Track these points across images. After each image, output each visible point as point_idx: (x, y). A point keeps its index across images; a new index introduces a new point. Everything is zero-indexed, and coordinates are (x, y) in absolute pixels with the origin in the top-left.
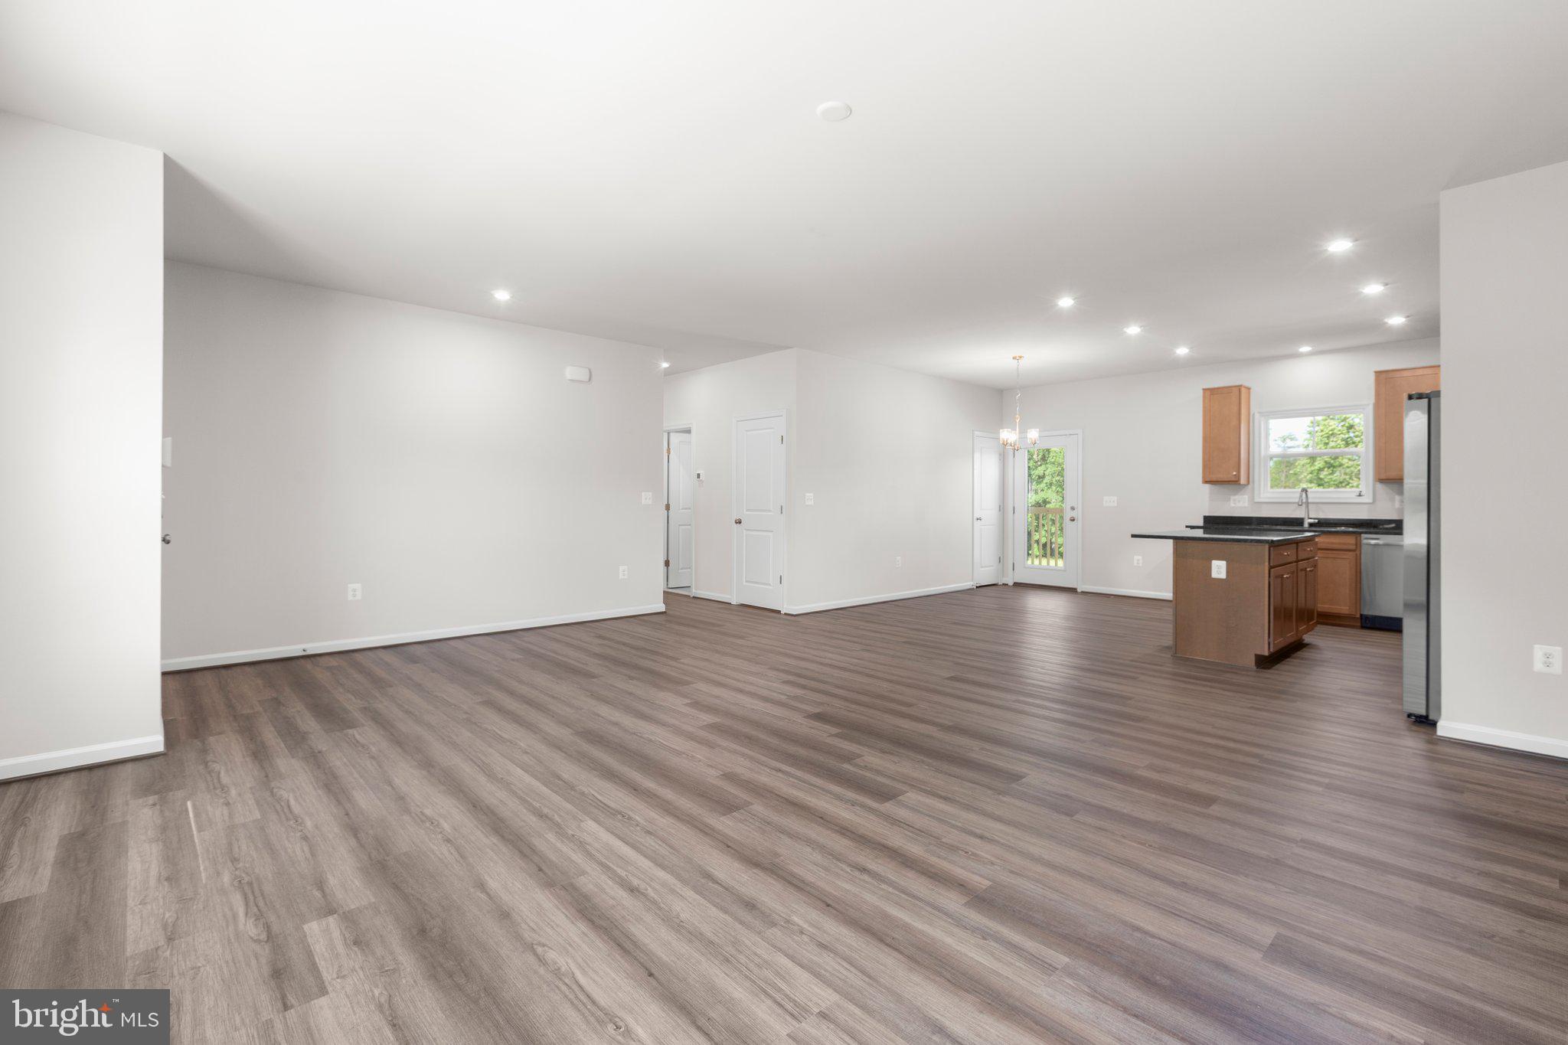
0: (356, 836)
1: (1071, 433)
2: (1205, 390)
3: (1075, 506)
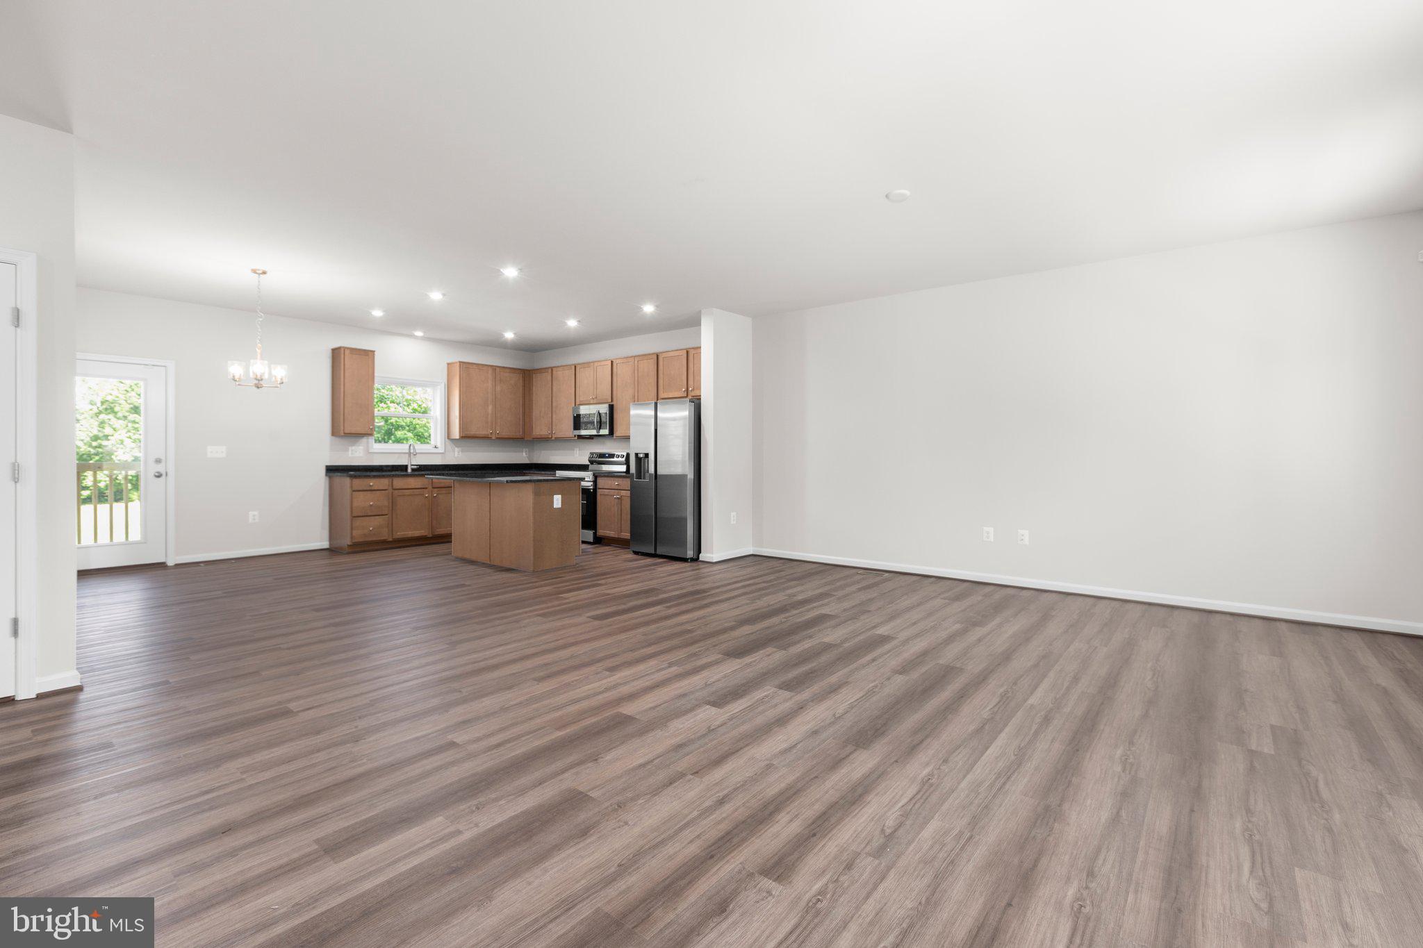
0: (1199, 786)
1: (155, 363)
2: (345, 348)
3: (162, 458)
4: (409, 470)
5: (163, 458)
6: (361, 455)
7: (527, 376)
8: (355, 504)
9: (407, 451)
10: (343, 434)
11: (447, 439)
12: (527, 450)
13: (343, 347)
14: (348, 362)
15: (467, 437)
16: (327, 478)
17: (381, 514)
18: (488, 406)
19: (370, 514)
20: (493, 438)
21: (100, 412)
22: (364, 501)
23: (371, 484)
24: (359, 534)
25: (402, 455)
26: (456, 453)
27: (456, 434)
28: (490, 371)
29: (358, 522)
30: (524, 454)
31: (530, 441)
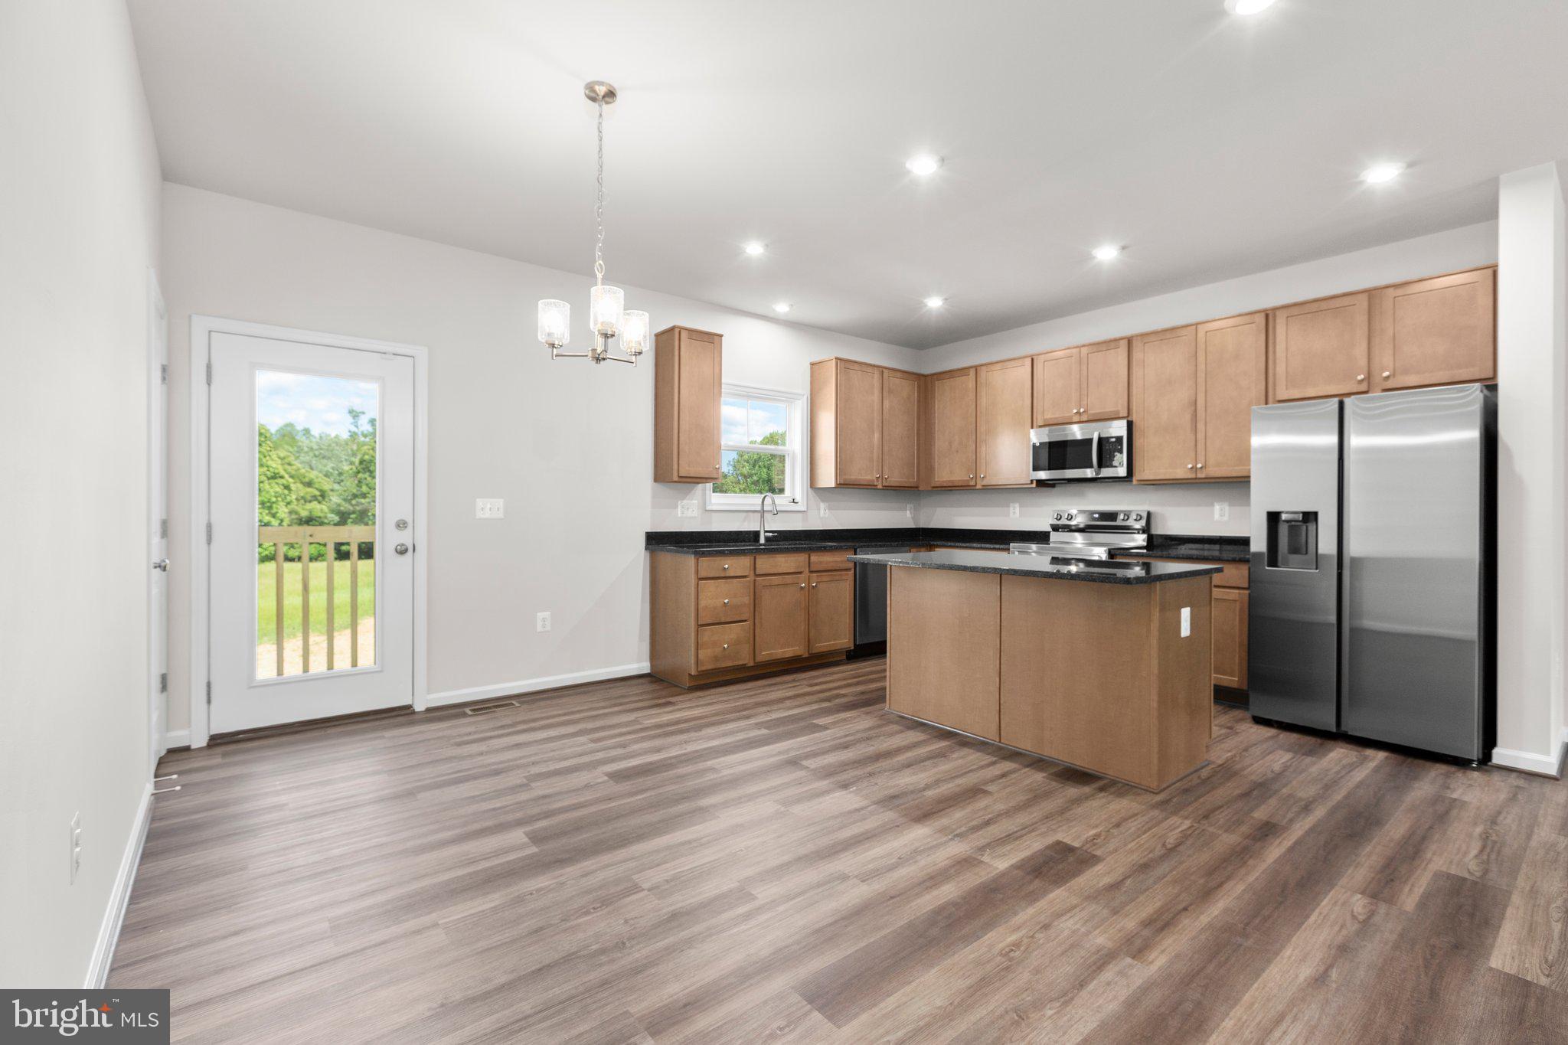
1: (398, 351)
2: (681, 329)
3: (407, 520)
4: (762, 540)
5: (409, 520)
6: (695, 514)
7: (925, 385)
8: (703, 603)
9: (759, 508)
10: (675, 478)
11: (809, 489)
12: (912, 506)
13: (678, 327)
14: (687, 351)
15: (846, 485)
16: (648, 554)
17: (739, 619)
18: (874, 434)
19: (723, 620)
20: (880, 487)
21: (359, 472)
22: (717, 596)
23: (726, 566)
24: (708, 658)
25: (751, 514)
26: (822, 511)
27: (828, 477)
28: (877, 376)
29: (707, 634)
30: (908, 512)
31: (929, 491)
